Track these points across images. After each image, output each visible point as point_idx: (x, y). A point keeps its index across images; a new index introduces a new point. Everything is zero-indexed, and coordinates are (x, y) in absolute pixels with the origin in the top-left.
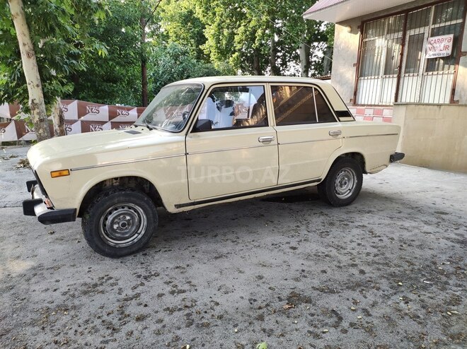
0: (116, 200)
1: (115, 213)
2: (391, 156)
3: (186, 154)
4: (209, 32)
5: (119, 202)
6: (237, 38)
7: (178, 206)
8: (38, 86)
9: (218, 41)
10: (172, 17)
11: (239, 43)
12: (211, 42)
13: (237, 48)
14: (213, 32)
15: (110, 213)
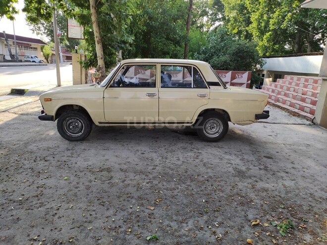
0: (70, 115)
1: (71, 121)
2: (256, 115)
3: (104, 98)
4: (254, 17)
5: (71, 116)
6: (272, 22)
7: (100, 123)
8: (102, 58)
9: (259, 23)
10: (233, 7)
11: (273, 25)
12: (254, 25)
13: (271, 29)
14: (257, 17)
15: (68, 121)
